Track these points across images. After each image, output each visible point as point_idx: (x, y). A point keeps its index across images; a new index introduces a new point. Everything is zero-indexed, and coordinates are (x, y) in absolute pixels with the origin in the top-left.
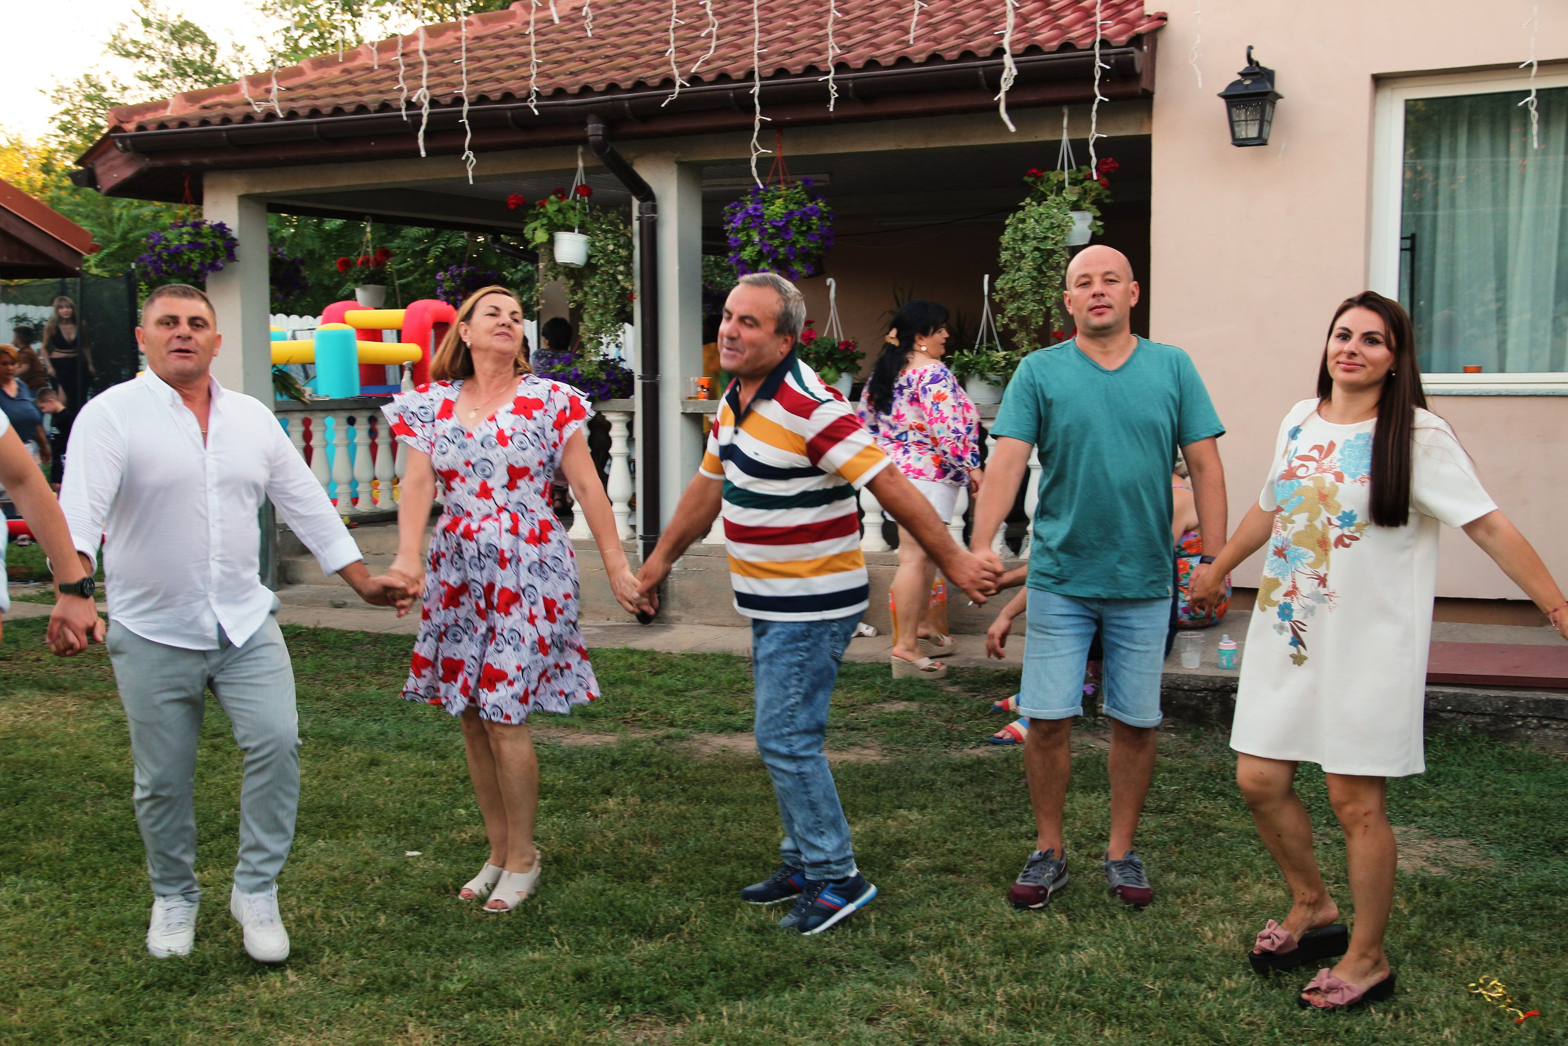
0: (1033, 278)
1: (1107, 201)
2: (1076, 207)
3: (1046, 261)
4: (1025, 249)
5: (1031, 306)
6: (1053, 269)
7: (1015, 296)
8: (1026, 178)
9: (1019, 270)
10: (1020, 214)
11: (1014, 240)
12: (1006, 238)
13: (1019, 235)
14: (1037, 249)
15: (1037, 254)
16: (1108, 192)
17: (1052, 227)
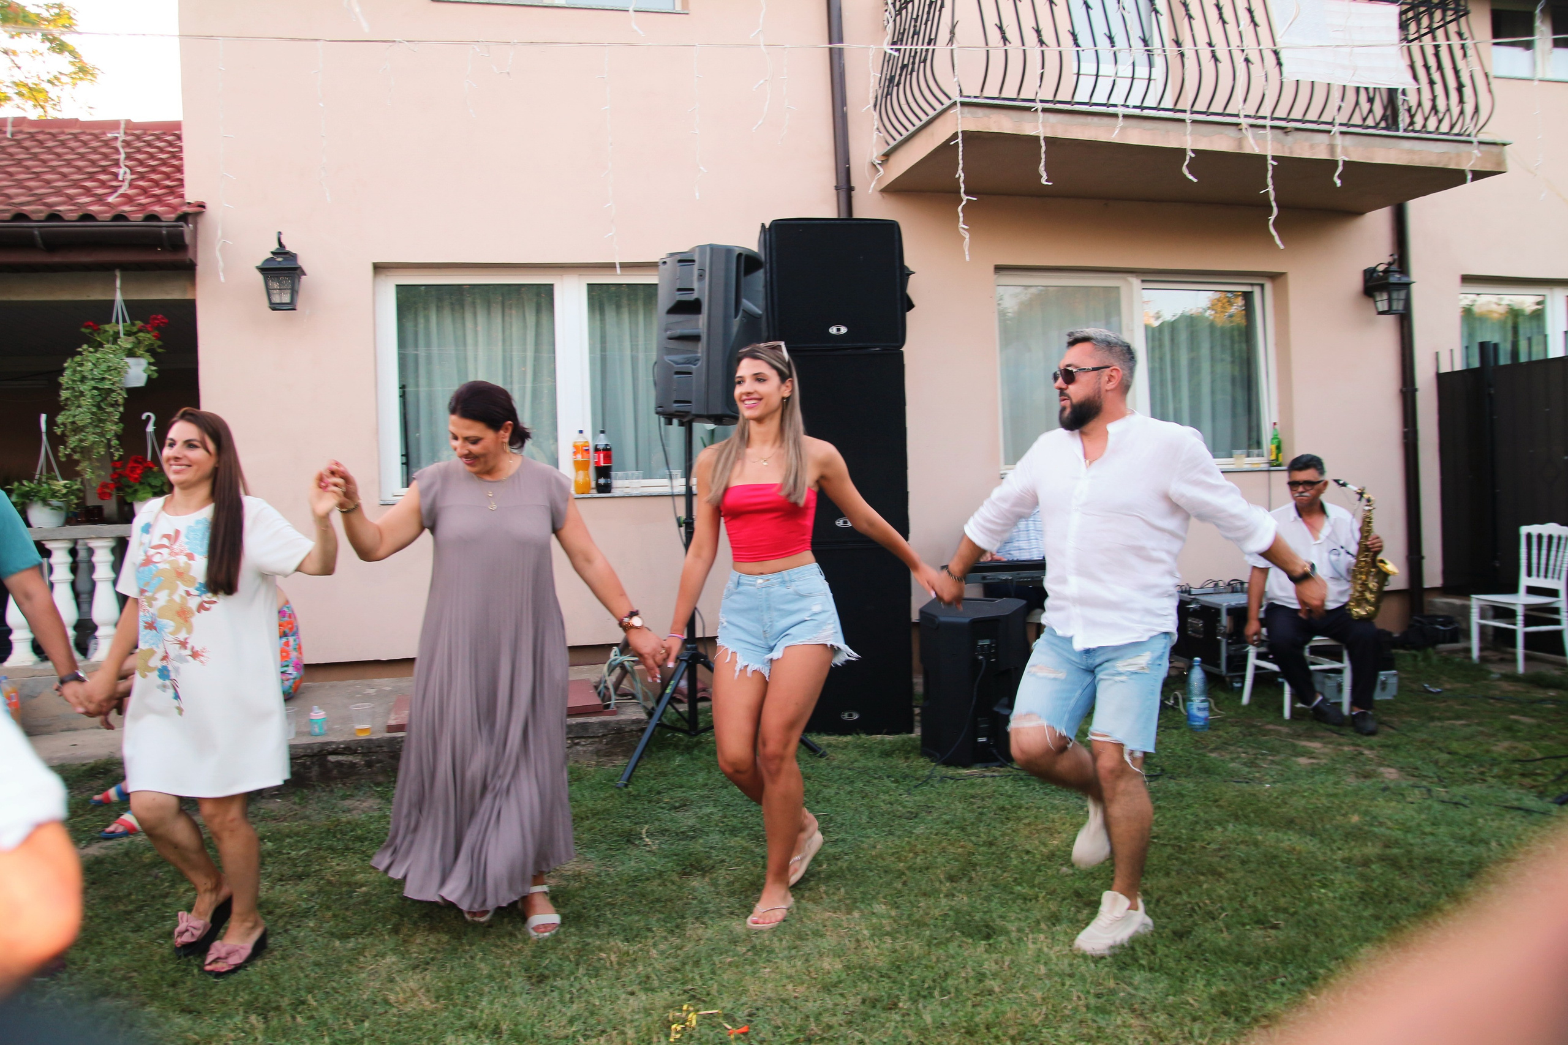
0: (93, 413)
1: (160, 350)
2: (131, 353)
3: (105, 399)
4: (82, 388)
5: (92, 438)
6: (112, 406)
7: (77, 429)
8: (83, 330)
9: (79, 406)
10: (78, 358)
11: (74, 381)
12: (64, 380)
13: (78, 377)
14: (95, 388)
15: (95, 392)
16: (160, 343)
17: (109, 369)
